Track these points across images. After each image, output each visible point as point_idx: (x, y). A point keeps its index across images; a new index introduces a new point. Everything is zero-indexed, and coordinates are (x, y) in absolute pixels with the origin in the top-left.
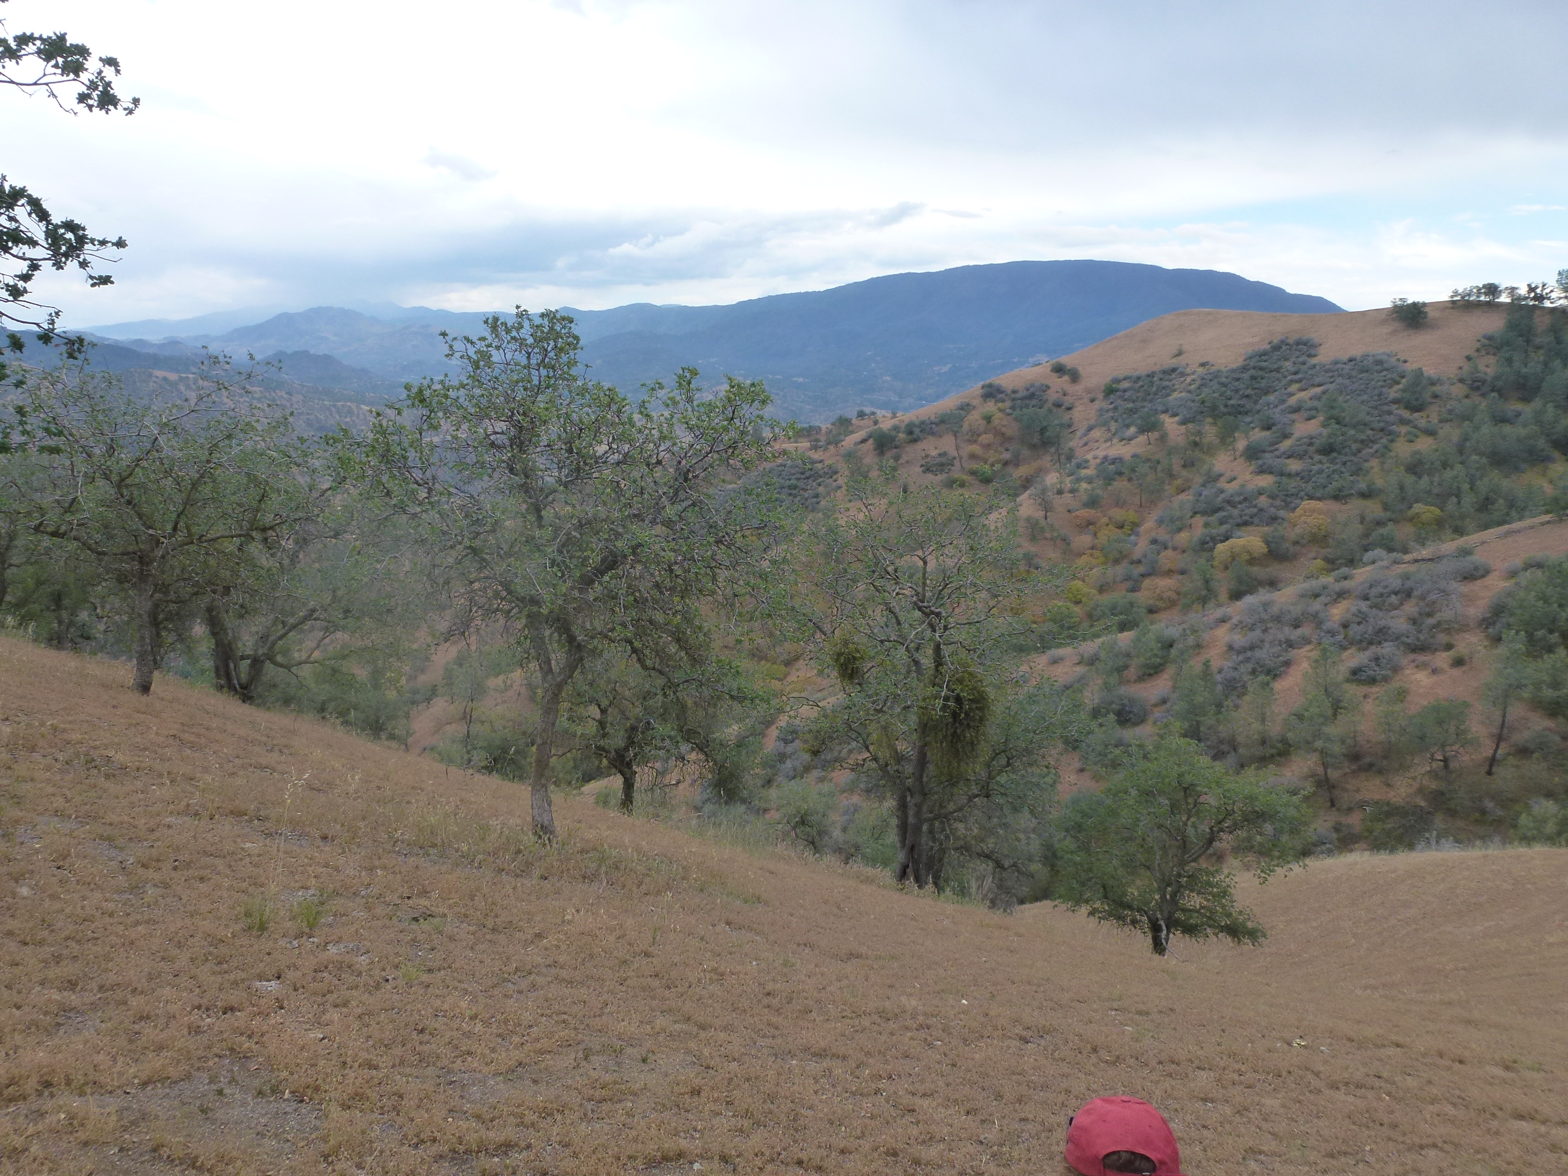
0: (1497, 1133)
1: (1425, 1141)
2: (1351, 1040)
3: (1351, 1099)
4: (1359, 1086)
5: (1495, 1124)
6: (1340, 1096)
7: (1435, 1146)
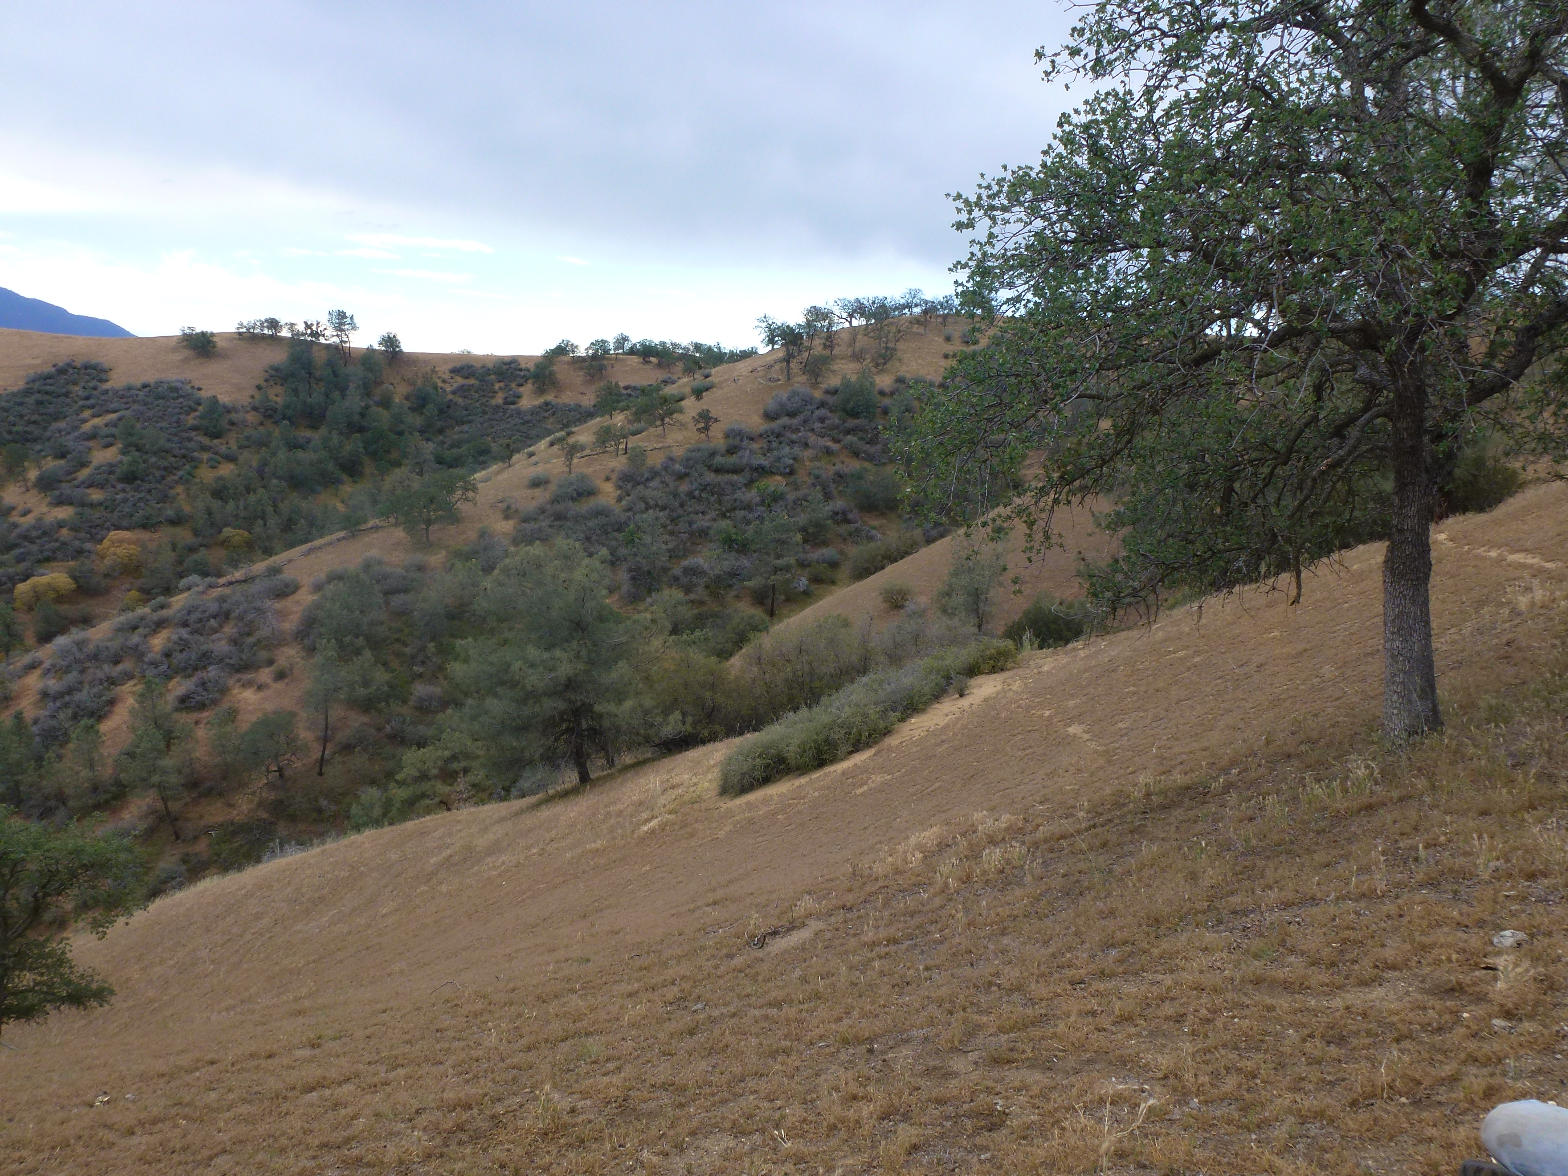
0: (287, 1114)
1: (215, 1151)
2: (163, 1075)
3: (146, 1138)
4: (154, 1122)
6: (134, 1140)
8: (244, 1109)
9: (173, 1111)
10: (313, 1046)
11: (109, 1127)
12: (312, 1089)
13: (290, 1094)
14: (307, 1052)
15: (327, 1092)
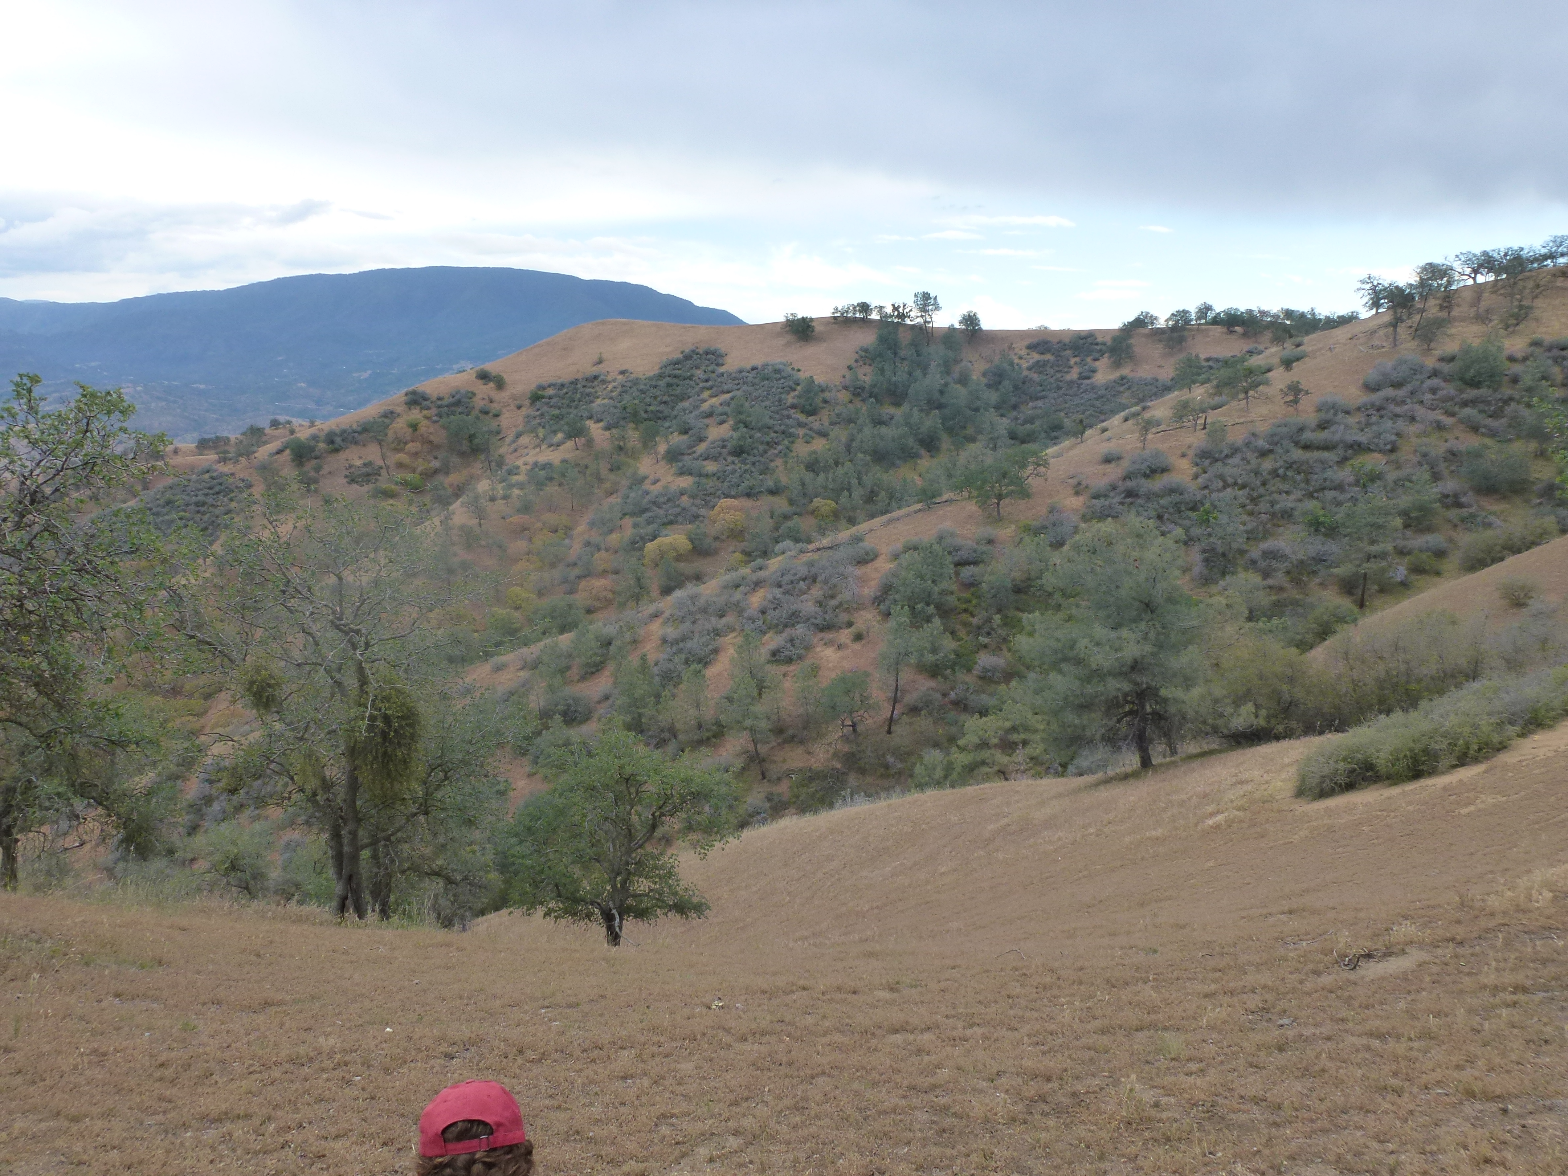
0: (875, 1050)
1: (815, 1071)
2: (764, 992)
3: (756, 1047)
4: (764, 1034)
5: (874, 1042)
6: (746, 1046)
7: (823, 1073)
8: (838, 1038)
9: (778, 1027)
10: (892, 990)
11: (728, 1031)
12: (896, 1031)
13: (878, 1032)
14: (886, 995)
15: (911, 1037)
